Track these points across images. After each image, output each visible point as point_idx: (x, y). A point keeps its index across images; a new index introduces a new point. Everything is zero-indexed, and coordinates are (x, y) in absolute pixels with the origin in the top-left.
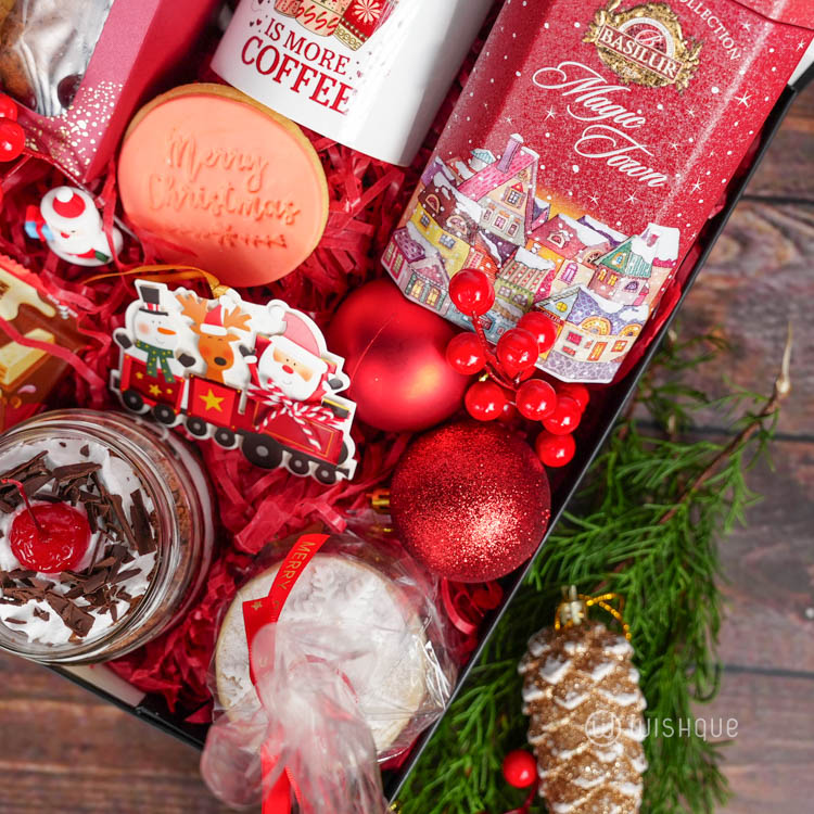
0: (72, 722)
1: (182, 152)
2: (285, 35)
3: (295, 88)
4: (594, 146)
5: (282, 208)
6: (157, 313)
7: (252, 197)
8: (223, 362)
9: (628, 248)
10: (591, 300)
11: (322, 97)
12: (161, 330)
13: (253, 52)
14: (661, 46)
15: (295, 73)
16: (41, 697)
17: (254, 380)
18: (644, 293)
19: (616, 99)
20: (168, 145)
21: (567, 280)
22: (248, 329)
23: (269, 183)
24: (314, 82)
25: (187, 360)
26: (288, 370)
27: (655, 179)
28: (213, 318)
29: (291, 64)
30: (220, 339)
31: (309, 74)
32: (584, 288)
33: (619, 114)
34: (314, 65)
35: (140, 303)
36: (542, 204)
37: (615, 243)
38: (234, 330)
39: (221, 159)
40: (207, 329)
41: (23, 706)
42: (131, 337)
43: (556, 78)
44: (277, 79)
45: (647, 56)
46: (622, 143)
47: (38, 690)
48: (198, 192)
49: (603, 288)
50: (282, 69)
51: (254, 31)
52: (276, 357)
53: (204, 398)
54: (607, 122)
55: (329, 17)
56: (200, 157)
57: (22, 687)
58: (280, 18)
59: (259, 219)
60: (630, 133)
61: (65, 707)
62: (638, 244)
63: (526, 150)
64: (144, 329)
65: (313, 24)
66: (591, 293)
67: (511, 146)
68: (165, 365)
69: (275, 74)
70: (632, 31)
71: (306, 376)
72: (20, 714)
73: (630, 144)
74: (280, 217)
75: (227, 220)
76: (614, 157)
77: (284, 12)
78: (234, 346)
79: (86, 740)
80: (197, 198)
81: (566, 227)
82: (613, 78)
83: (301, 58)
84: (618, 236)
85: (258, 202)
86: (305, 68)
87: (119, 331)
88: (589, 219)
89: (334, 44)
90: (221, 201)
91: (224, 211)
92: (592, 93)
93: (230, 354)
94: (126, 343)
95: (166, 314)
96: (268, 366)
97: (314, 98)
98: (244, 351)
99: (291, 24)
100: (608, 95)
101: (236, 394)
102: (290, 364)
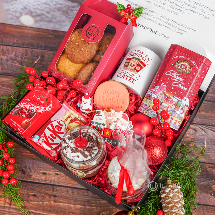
0: (71, 208)
1: (106, 92)
2: (124, 72)
3: (126, 79)
4: (175, 84)
5: (122, 101)
6: (100, 116)
7: (117, 99)
8: (110, 124)
9: (181, 101)
10: (175, 111)
11: (130, 80)
12: (100, 119)
13: (119, 75)
14: (186, 67)
15: (126, 77)
16: (65, 203)
18: (184, 111)
19: (179, 76)
20: (103, 90)
21: (171, 108)
22: (116, 117)
23: (120, 96)
24: (129, 78)
25: (104, 125)
26: (122, 124)
27: (186, 89)
28: (110, 115)
29: (125, 76)
31: (128, 77)
32: (174, 109)
33: (180, 78)
34: (129, 76)
35: (97, 114)
36: (167, 94)
37: (179, 101)
38: (113, 117)
39: (112, 92)
40: (108, 118)
41: (62, 204)
43: (169, 73)
44: (123, 78)
45: (184, 69)
46: (180, 83)
47: (65, 201)
48: (107, 99)
49: (177, 109)
50: (124, 76)
51: (119, 73)
52: (120, 122)
53: (106, 132)
54: (178, 80)
55: (132, 69)
56: (109, 92)
57: (62, 201)
58: (123, 70)
59: (118, 103)
60: (181, 81)
61: (70, 205)
62: (183, 101)
63: (164, 85)
64: (97, 119)
65: (129, 70)
66: (175, 110)
67: (162, 85)
68: (100, 126)
69: (123, 77)
70: (182, 65)
71: (125, 125)
72: (61, 206)
73: (181, 83)
74: (121, 102)
75: (112, 103)
76: (179, 86)
77: (124, 69)
78: (113, 121)
79: (73, 212)
80: (107, 100)
81: (171, 98)
82: (179, 73)
83: (127, 75)
84: (180, 100)
85: (118, 100)
86: (128, 76)
87: (92, 121)
88: (174, 97)
89: (133, 73)
90: (111, 100)
91: (112, 102)
92: (175, 75)
94: (93, 123)
95: (101, 116)
96: (119, 124)
97: (129, 81)
98: (114, 122)
99: (126, 70)
100: (177, 75)
101: (112, 131)
102: (123, 123)
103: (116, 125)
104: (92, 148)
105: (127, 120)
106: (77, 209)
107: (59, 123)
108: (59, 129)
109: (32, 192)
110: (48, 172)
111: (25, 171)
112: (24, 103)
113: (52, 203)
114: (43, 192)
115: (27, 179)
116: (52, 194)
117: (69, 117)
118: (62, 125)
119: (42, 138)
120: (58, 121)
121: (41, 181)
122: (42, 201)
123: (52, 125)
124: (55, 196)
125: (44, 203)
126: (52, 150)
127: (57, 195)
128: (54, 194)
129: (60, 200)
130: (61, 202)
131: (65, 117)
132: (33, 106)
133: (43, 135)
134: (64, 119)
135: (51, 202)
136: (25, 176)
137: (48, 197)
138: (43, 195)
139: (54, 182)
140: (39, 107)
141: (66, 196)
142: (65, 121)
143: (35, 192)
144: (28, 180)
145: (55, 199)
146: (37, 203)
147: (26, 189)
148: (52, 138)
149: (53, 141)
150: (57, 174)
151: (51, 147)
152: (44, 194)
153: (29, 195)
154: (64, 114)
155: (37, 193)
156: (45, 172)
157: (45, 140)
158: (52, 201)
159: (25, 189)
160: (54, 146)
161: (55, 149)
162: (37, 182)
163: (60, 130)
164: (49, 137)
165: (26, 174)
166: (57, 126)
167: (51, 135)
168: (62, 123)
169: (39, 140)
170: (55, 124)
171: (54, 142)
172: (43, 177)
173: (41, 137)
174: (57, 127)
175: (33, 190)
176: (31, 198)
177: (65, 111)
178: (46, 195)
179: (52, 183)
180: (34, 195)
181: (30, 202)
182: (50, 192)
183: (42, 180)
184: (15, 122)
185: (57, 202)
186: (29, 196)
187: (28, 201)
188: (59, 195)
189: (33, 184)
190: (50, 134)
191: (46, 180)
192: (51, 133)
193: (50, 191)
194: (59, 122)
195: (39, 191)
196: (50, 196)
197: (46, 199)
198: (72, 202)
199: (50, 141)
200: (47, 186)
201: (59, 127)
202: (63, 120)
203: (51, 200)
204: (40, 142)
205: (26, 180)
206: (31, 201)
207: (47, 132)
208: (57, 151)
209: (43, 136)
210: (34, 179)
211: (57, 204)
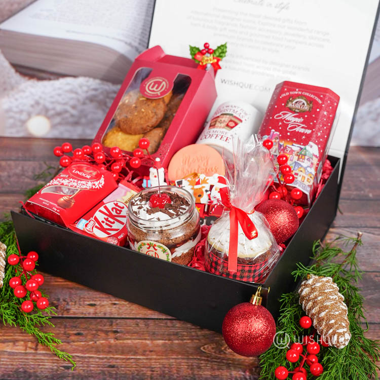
0: (147, 345)
1: (186, 161)
2: (211, 132)
3: (215, 138)
4: (291, 128)
5: (213, 169)
6: (182, 187)
7: (205, 168)
8: (200, 196)
9: (305, 149)
10: (299, 163)
14: (304, 104)
15: (215, 136)
16: (134, 339)
17: (210, 199)
18: (312, 164)
19: (295, 117)
20: (182, 160)
21: (292, 160)
22: (208, 183)
23: (210, 162)
27: (309, 132)
30: (200, 189)
32: (296, 161)
33: (297, 120)
34: (220, 134)
36: (281, 144)
37: (301, 149)
38: (203, 185)
39: (196, 160)
40: (196, 187)
41: (129, 341)
43: (280, 116)
45: (301, 106)
46: (299, 126)
47: (134, 337)
48: (190, 170)
49: (301, 160)
50: (212, 136)
54: (295, 122)
56: (191, 160)
57: (129, 337)
58: (210, 130)
60: (300, 123)
61: (144, 341)
62: (308, 147)
63: (275, 133)
66: (298, 162)
67: (272, 133)
69: (210, 138)
70: (296, 102)
72: (128, 343)
74: (212, 171)
76: (297, 129)
78: (204, 190)
79: (151, 349)
81: (289, 147)
82: (294, 112)
84: (302, 147)
85: (206, 169)
86: (217, 135)
88: (294, 144)
89: (224, 130)
92: (289, 117)
93: (202, 193)
95: (184, 186)
97: (220, 139)
98: (207, 191)
99: (213, 130)
100: (294, 116)
101: (205, 205)
103: (209, 195)
106: (158, 346)
107: (116, 205)
108: (118, 212)
109: (74, 331)
110: (98, 303)
111: (57, 304)
112: (59, 179)
113: (112, 341)
114: (93, 328)
115: (62, 314)
116: (110, 330)
118: (123, 208)
119: (92, 222)
120: (116, 203)
121: (87, 314)
122: (93, 341)
124: (116, 332)
125: (98, 342)
127: (119, 330)
128: (114, 330)
129: (125, 337)
130: (128, 339)
134: (125, 201)
135: (110, 340)
136: (58, 311)
137: (103, 335)
138: (94, 332)
139: (111, 313)
140: (83, 182)
141: (134, 330)
142: (127, 202)
143: (78, 329)
144: (65, 316)
145: (116, 336)
146: (85, 344)
147: (63, 327)
148: (107, 222)
149: (111, 226)
150: (115, 304)
151: (108, 234)
152: (96, 331)
153: (69, 334)
154: (123, 194)
155: (83, 331)
156: (92, 302)
157: (97, 224)
158: (111, 338)
159: (60, 328)
160: (113, 232)
161: (116, 236)
162: (81, 316)
163: (120, 213)
164: (103, 222)
165: (59, 308)
167: (107, 220)
168: (121, 205)
169: (86, 225)
171: (113, 228)
172: (92, 310)
173: (90, 221)
174: (114, 210)
175: (75, 327)
176: (73, 338)
177: (124, 191)
178: (99, 332)
179: (107, 316)
180: (78, 334)
181: (72, 343)
182: (106, 328)
183: (89, 314)
184: (47, 201)
185: (120, 340)
186: (69, 336)
187: (68, 343)
188: (123, 330)
189: (75, 320)
190: (105, 218)
191: (96, 313)
192: (106, 217)
193: (105, 326)
194: (117, 203)
195: (86, 328)
196: (106, 332)
197: (99, 337)
198: (148, 338)
199: (106, 227)
200: (99, 320)
201: (117, 210)
202: (123, 202)
203: (109, 337)
204: (89, 228)
205: (60, 315)
206: (74, 342)
208: (119, 238)
210: (74, 313)
211: (121, 341)
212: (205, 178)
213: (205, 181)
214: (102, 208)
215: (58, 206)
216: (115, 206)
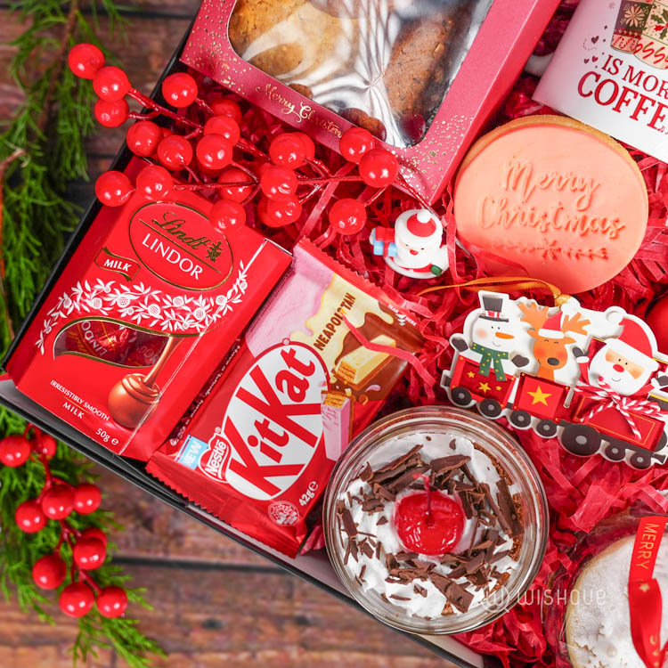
1: (519, 177)
2: (623, 69)
3: (634, 117)
5: (608, 224)
6: (498, 320)
7: (580, 215)
8: (554, 362)
11: (658, 124)
12: (499, 335)
13: (591, 85)
15: (634, 103)
16: (350, 649)
20: (506, 170)
22: (585, 333)
23: (597, 204)
24: (652, 111)
25: (520, 361)
26: (619, 368)
29: (630, 95)
30: (557, 341)
31: (647, 104)
34: (653, 95)
35: (481, 310)
38: (570, 334)
39: (555, 182)
40: (544, 333)
42: (467, 341)
44: (617, 109)
47: (347, 642)
48: (528, 212)
50: (622, 100)
51: (591, 67)
52: (609, 358)
53: (532, 394)
56: (535, 181)
57: (333, 641)
58: (617, 55)
59: (583, 235)
61: (371, 657)
64: (482, 334)
65: (652, 58)
68: (498, 366)
69: (614, 104)
71: (636, 374)
74: (605, 232)
75: (553, 235)
77: (621, 49)
78: (568, 347)
80: (527, 218)
83: (640, 90)
85: (585, 219)
86: (644, 98)
87: (457, 336)
90: (550, 219)
91: (551, 228)
93: (564, 356)
94: (462, 345)
95: (507, 321)
96: (600, 365)
97: (652, 125)
98: (577, 352)
99: (629, 59)
101: (564, 390)
102: (622, 364)
103: (584, 368)
104: (488, 552)
105: (648, 352)
107: (290, 358)
108: (297, 390)
109: (198, 611)
111: (149, 514)
112: (101, 286)
113: (294, 653)
114: (246, 606)
115: (166, 551)
116: (286, 612)
117: (338, 319)
118: (309, 370)
119: (221, 446)
120: (287, 349)
121: (228, 554)
122: (245, 649)
123: (259, 377)
124: (302, 622)
125: (260, 655)
126: (276, 499)
127: (309, 616)
128: (298, 613)
129: (325, 640)
130: (330, 648)
131: (319, 324)
132: (151, 300)
133: (221, 432)
134: (316, 337)
135: (288, 648)
136: (156, 538)
137: (270, 630)
138: (249, 619)
140: (180, 302)
141: (347, 617)
142: (321, 343)
143: (209, 608)
144: (173, 557)
145: (304, 635)
146: (228, 661)
147: (171, 596)
148: (267, 442)
149: (277, 456)
151: (271, 489)
152: (254, 614)
153: (187, 623)
154: (309, 307)
155: (223, 613)
157: (235, 455)
158: (291, 644)
159: (163, 599)
160: (284, 483)
161: (291, 496)
162: (214, 560)
163: (302, 396)
164: (253, 441)
165: (156, 529)
166: (281, 376)
167: (262, 428)
168: (304, 356)
169: (205, 458)
170: (272, 365)
171: (283, 462)
173: (213, 443)
174: (285, 383)
175: (202, 599)
176: (199, 637)
177: (312, 289)
178: (262, 620)
180: (211, 625)
181: (197, 656)
182: (277, 606)
184: (76, 398)
185: (314, 649)
186: (186, 628)
187: (187, 653)
188: (319, 615)
189: (197, 574)
190: (257, 424)
192: (261, 418)
193: (274, 598)
194: (293, 352)
195: (226, 604)
196: (278, 621)
197: (262, 637)
198: (380, 645)
199: (263, 460)
200: (258, 577)
201: (293, 381)
202: (311, 342)
203: (286, 639)
204: (213, 468)
205: (161, 556)
206: (201, 650)
207: (241, 415)
208: (303, 503)
209: (223, 435)
210: (196, 550)
211: (316, 655)
212: (579, 315)
213: (577, 325)
214: (247, 383)
215: (113, 420)
216: (285, 367)
